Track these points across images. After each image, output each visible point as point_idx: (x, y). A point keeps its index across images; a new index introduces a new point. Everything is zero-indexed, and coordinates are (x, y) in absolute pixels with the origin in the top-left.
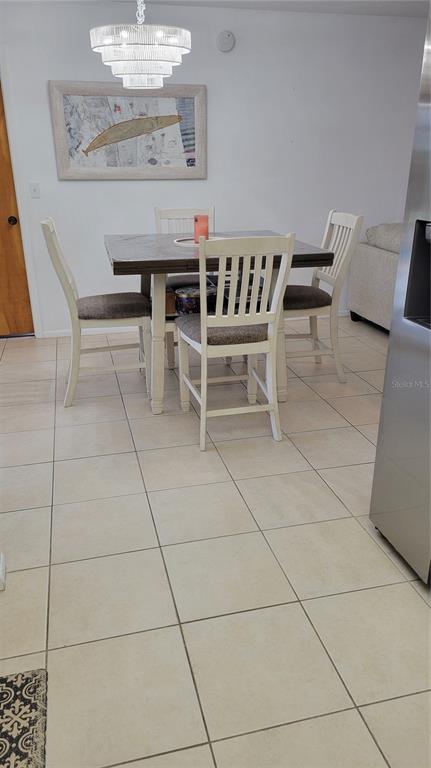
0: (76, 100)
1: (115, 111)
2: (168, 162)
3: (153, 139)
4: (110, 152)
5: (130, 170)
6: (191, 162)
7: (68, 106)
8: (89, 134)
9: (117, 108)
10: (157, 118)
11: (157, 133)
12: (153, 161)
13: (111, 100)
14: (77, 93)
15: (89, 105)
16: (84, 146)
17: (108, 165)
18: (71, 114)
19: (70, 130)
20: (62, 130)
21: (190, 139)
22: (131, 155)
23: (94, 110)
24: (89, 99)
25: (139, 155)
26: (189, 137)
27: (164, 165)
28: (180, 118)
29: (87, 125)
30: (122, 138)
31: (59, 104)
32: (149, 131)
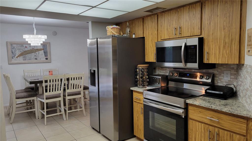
0: (14, 45)
1: (26, 48)
2: (40, 59)
3: (36, 54)
4: (24, 57)
5: (30, 61)
6: (47, 59)
7: (12, 47)
8: (18, 53)
9: (26, 47)
10: (37, 49)
11: (37, 53)
12: (36, 59)
13: (24, 45)
14: (15, 44)
15: (18, 47)
16: (17, 56)
17: (23, 60)
18: (13, 49)
19: (12, 52)
20: (10, 52)
21: (46, 54)
22: (30, 58)
23: (20, 48)
24: (18, 45)
25: (32, 57)
26: (46, 53)
27: (39, 60)
28: (43, 49)
29: (17, 51)
30: (27, 54)
31: (9, 47)
32: (35, 52)
